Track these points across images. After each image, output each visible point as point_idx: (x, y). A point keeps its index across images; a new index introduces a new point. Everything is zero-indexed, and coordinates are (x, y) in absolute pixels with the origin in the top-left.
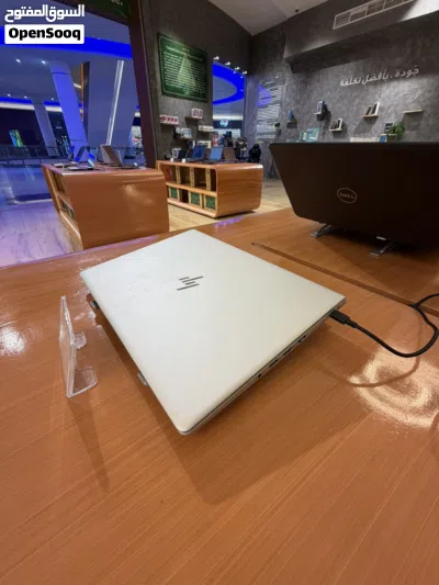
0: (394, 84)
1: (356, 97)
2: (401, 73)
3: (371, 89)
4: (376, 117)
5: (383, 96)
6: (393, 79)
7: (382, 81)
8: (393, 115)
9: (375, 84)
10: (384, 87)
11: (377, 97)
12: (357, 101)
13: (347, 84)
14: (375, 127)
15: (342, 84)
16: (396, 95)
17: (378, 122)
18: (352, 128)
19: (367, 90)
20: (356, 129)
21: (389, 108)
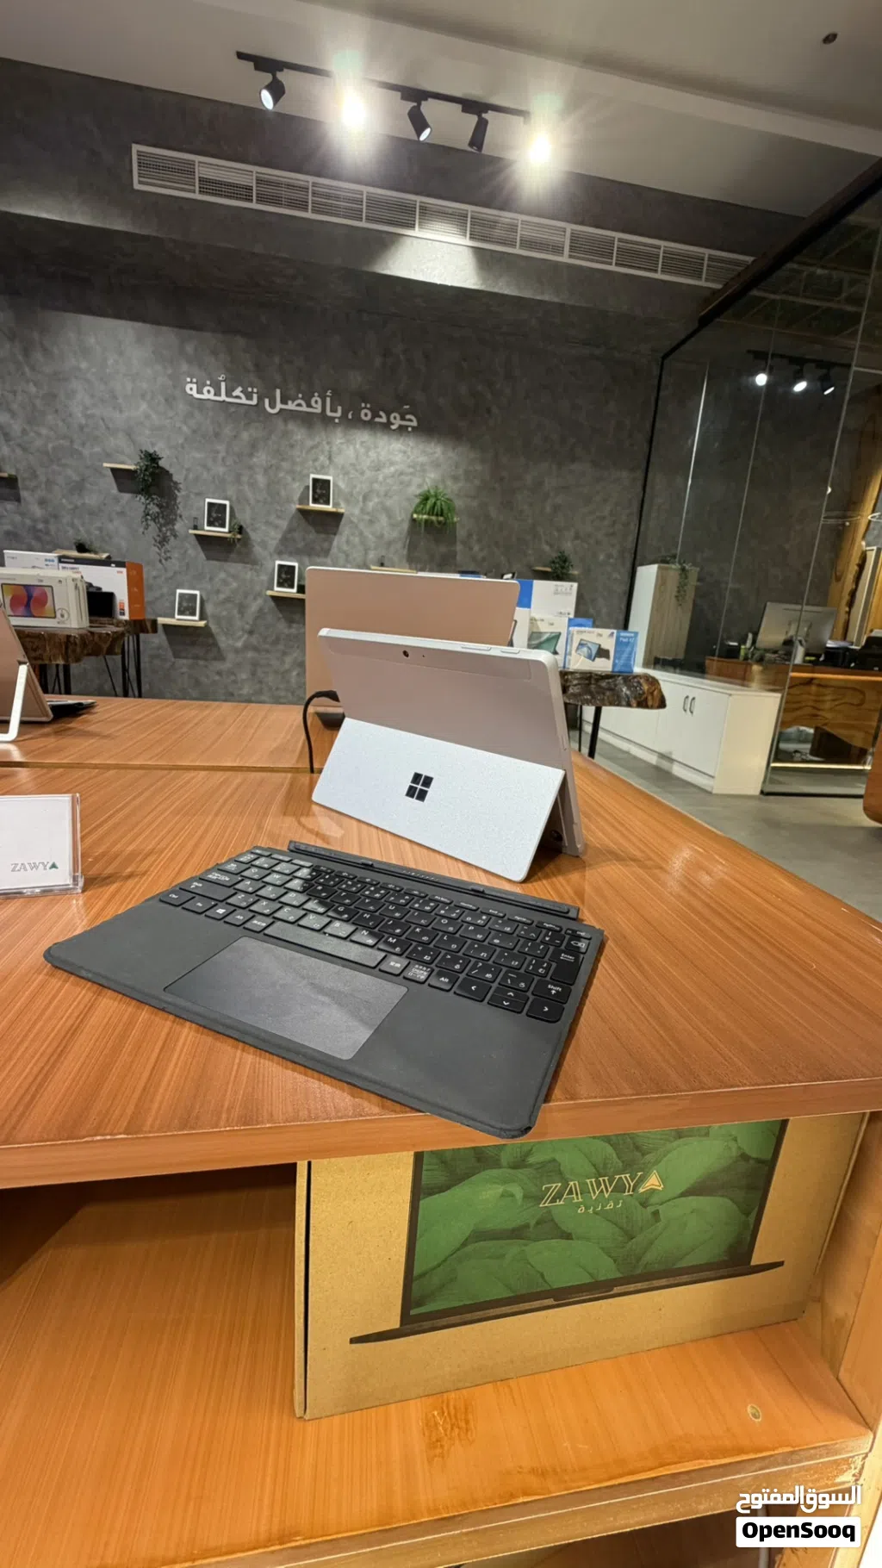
0: (363, 437)
1: (254, 446)
2: (375, 415)
3: (299, 434)
4: (336, 517)
5: (339, 460)
6: (353, 422)
7: (325, 420)
8: (384, 519)
9: (307, 420)
10: (338, 438)
11: (323, 458)
12: (261, 458)
13: (208, 394)
14: (339, 541)
15: (191, 389)
16: (377, 467)
17: (345, 529)
18: (266, 536)
19: (286, 434)
20: (285, 540)
21: (366, 498)
